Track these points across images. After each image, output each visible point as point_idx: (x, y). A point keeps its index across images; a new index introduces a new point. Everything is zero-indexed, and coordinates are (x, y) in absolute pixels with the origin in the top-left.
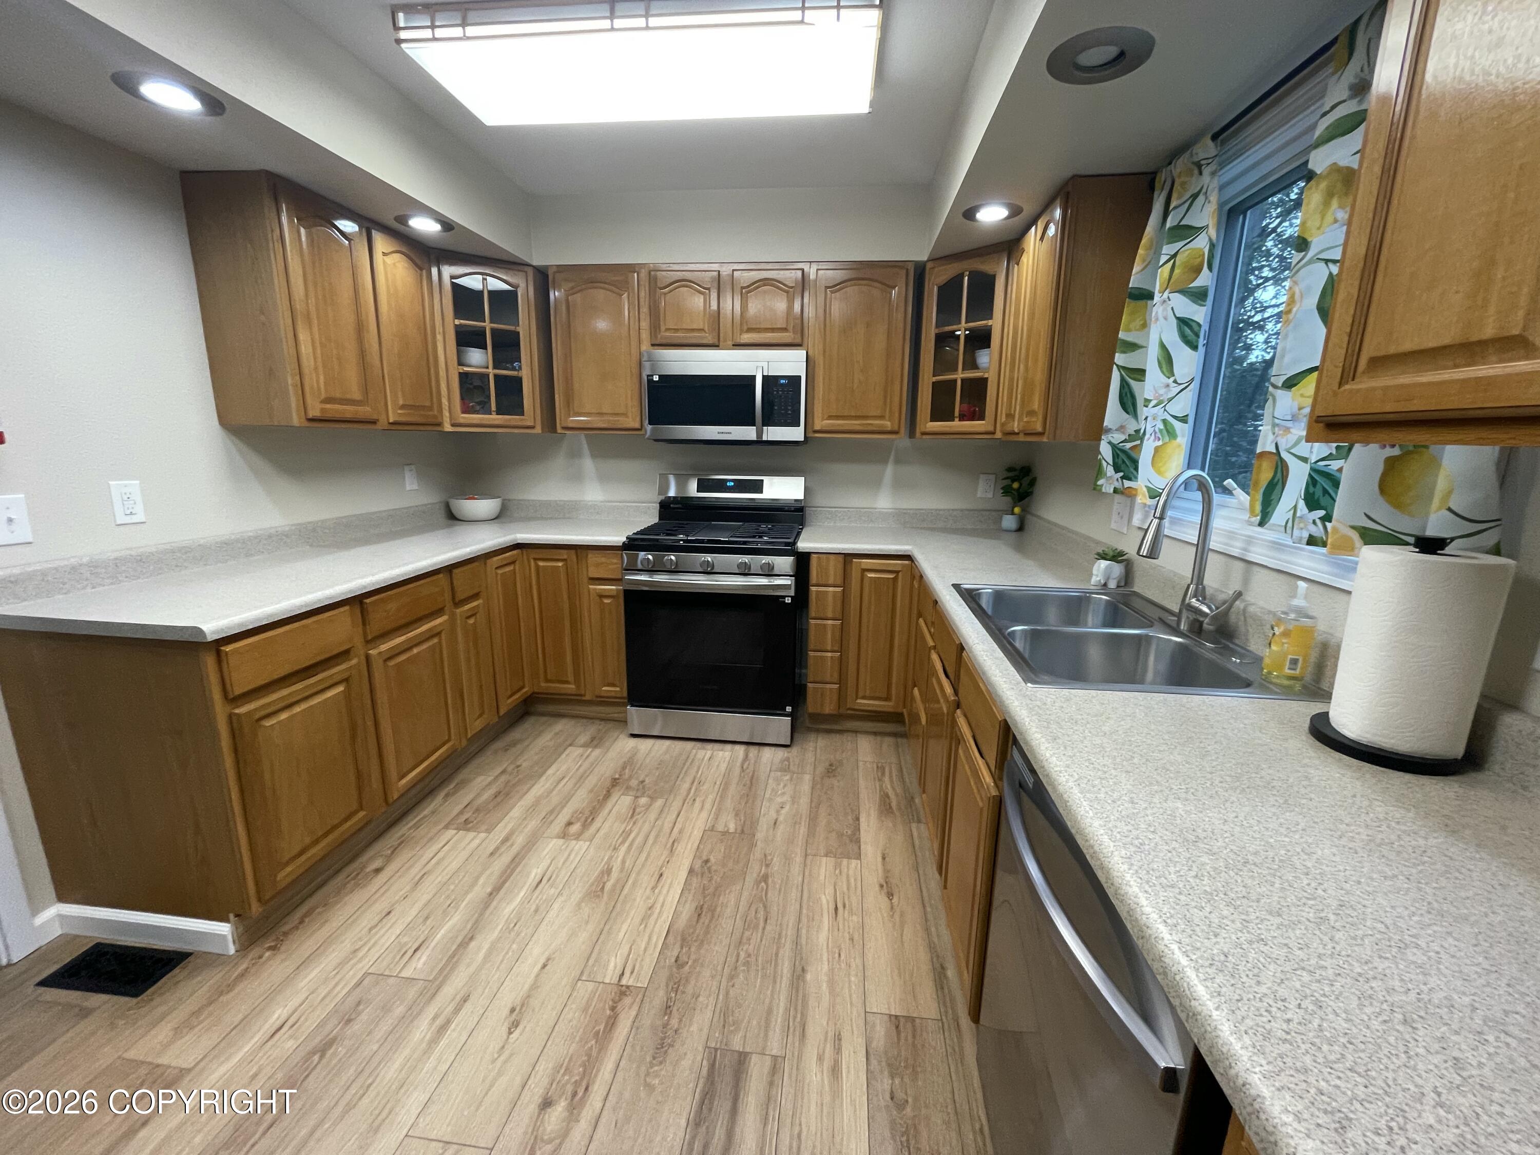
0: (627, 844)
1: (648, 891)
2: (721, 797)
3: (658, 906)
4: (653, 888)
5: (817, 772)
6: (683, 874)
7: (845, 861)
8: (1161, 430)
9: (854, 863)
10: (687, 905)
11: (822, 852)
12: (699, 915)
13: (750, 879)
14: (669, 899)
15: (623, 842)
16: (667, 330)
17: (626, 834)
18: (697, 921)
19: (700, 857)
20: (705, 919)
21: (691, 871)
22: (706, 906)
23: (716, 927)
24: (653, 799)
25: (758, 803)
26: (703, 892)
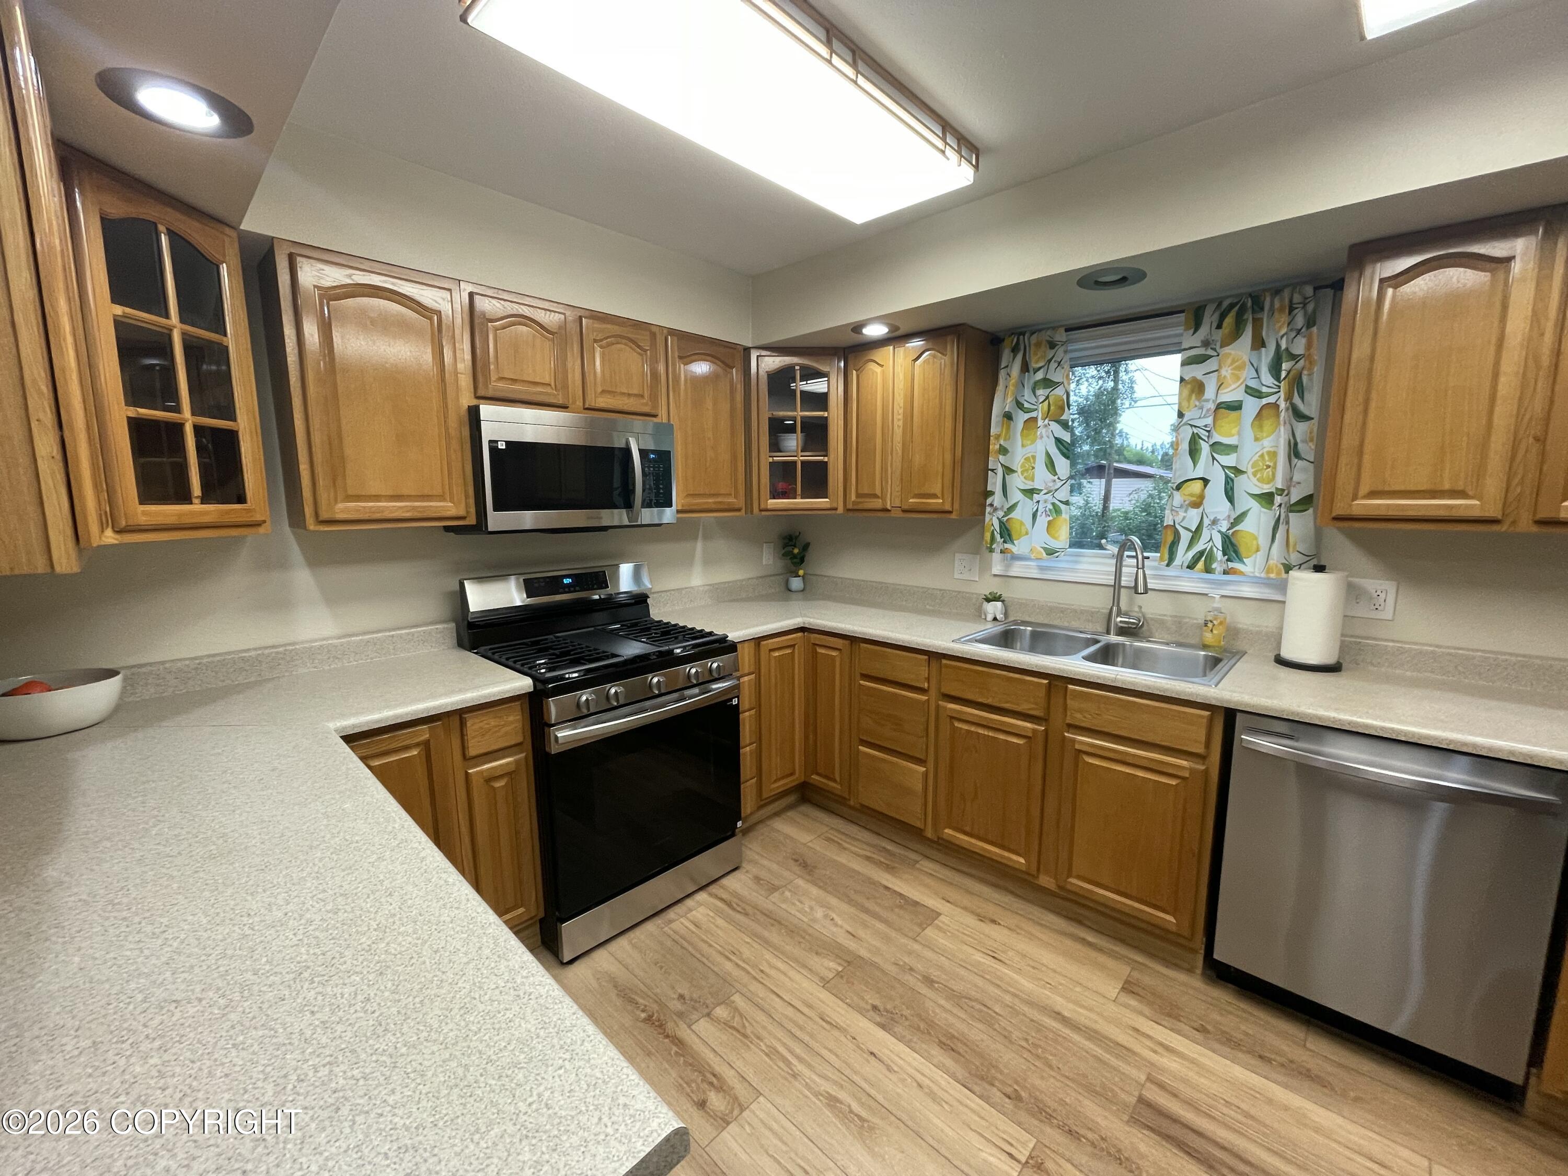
0: (794, 1061)
1: (893, 1077)
2: (775, 949)
3: (919, 1077)
4: (889, 1069)
5: (798, 872)
6: (881, 1034)
7: (936, 922)
8: (1050, 510)
9: (942, 918)
10: (933, 1052)
11: (919, 930)
12: (953, 1050)
13: (924, 990)
14: (915, 1064)
15: (788, 1064)
16: (501, 379)
17: (772, 1053)
18: (963, 1057)
19: (868, 1011)
20: (961, 1048)
21: (883, 1026)
22: (943, 1039)
23: (977, 1046)
24: (725, 1002)
25: (810, 931)
26: (923, 1033)
